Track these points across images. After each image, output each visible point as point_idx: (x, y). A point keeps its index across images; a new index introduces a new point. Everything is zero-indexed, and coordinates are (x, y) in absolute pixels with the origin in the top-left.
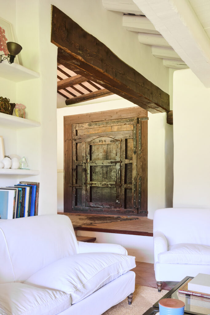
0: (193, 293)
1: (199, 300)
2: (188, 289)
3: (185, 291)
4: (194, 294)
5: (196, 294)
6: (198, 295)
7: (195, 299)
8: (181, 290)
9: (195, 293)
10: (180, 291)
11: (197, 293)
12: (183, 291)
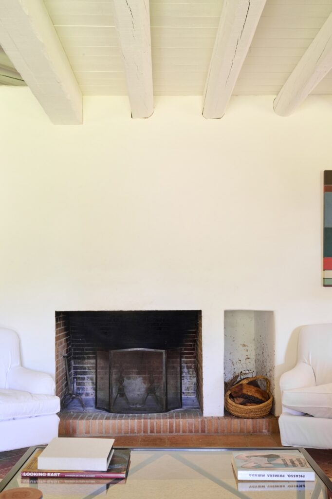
0: (47, 473)
1: (57, 483)
2: (39, 468)
3: (33, 472)
4: (48, 475)
5: (52, 475)
6: (56, 475)
7: (50, 483)
8: (26, 472)
9: (51, 473)
10: (24, 474)
11: (54, 473)
12: (30, 472)
